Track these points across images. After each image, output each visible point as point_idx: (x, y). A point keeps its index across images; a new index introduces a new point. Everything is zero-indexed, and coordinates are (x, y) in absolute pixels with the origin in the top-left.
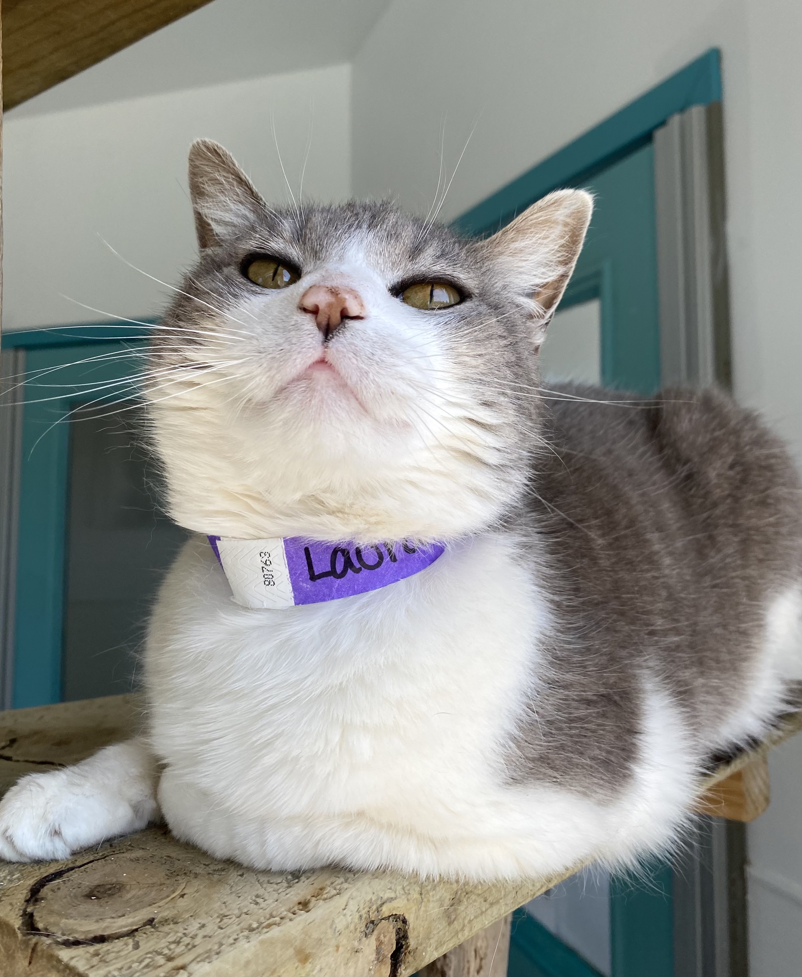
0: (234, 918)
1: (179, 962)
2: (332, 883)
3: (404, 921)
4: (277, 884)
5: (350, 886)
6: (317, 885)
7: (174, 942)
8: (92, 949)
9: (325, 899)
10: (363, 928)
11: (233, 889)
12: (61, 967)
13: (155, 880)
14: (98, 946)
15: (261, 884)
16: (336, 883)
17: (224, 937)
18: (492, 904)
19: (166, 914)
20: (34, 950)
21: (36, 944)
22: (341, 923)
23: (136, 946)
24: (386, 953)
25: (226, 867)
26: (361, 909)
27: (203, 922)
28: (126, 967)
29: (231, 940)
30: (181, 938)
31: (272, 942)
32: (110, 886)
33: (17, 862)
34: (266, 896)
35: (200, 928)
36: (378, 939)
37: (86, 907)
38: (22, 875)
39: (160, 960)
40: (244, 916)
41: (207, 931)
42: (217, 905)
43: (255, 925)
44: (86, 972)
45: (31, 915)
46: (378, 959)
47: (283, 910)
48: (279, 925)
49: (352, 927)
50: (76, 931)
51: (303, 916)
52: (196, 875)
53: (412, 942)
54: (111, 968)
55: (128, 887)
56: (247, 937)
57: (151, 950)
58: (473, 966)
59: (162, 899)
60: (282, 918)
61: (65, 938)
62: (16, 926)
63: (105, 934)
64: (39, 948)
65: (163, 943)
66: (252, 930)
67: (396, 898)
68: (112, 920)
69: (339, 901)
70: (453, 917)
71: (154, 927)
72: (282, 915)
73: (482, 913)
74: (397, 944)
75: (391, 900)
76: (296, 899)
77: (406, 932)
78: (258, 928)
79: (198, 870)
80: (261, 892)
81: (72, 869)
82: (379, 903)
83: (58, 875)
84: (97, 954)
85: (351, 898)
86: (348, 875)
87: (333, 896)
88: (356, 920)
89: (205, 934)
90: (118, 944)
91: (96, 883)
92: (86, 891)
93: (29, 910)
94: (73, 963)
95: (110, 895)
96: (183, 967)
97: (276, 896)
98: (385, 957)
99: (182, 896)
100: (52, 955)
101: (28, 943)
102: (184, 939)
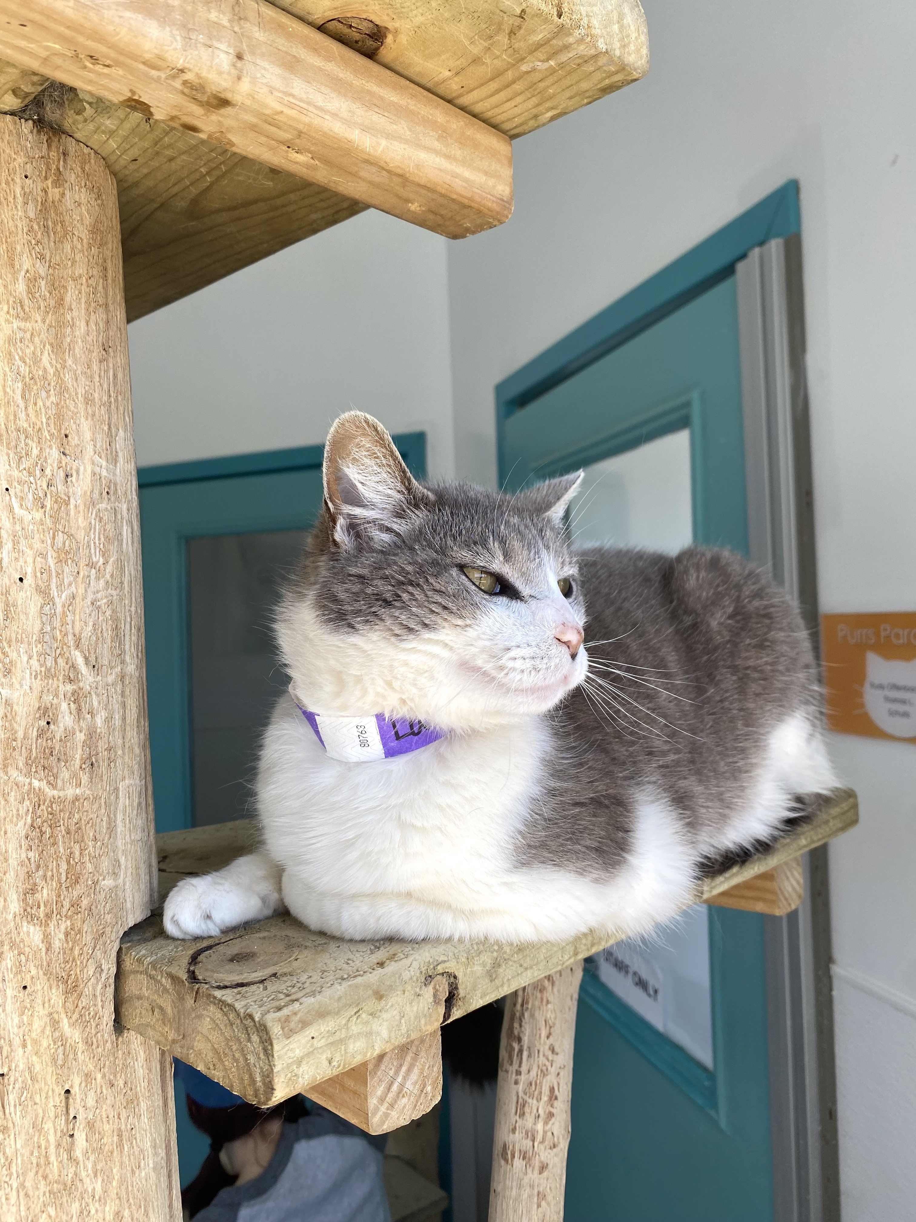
0: (332, 972)
1: (293, 997)
2: (402, 951)
3: (455, 977)
4: (363, 951)
5: (415, 952)
6: (391, 952)
7: (290, 986)
8: (236, 990)
9: (396, 961)
10: (423, 980)
11: (332, 955)
12: (217, 1002)
13: (277, 950)
14: (240, 989)
15: (352, 952)
16: (406, 950)
17: (324, 983)
18: (526, 969)
19: (285, 970)
20: (197, 993)
21: (198, 989)
22: (406, 976)
23: (265, 988)
24: (441, 998)
25: (328, 941)
26: (422, 966)
27: (310, 974)
28: (259, 1000)
29: (329, 985)
30: (295, 984)
31: (357, 986)
32: (245, 954)
34: (355, 959)
35: (308, 978)
36: (434, 988)
37: (229, 966)
38: (185, 947)
39: (282, 996)
40: (338, 971)
41: (313, 980)
42: (320, 965)
43: (346, 976)
44: (235, 1003)
45: (194, 972)
46: (435, 1002)
47: (366, 968)
48: (362, 976)
49: (415, 979)
50: (225, 980)
51: (379, 971)
52: (306, 947)
53: (462, 992)
54: (250, 1001)
55: (258, 955)
56: (340, 983)
57: (275, 991)
58: (544, 1033)
59: (282, 962)
60: (364, 972)
61: (218, 984)
62: (184, 979)
63: (245, 981)
64: (201, 991)
65: (283, 987)
66: (343, 979)
67: (448, 961)
68: (249, 974)
69: (407, 962)
70: (494, 976)
71: (277, 977)
72: (365, 970)
73: (518, 975)
74: (450, 993)
75: (445, 961)
76: (375, 961)
77: (457, 984)
78: (347, 978)
79: (307, 944)
80: (351, 957)
81: (219, 944)
82: (436, 964)
83: (209, 946)
84: (239, 993)
85: (415, 960)
86: (415, 945)
87: (402, 959)
88: (418, 975)
90: (253, 988)
91: (236, 952)
92: (230, 957)
93: (192, 969)
94: (224, 998)
95: (246, 960)
96: (295, 1000)
97: (361, 959)
98: (440, 1000)
99: (296, 960)
100: (210, 995)
101: (192, 989)
102: (297, 984)
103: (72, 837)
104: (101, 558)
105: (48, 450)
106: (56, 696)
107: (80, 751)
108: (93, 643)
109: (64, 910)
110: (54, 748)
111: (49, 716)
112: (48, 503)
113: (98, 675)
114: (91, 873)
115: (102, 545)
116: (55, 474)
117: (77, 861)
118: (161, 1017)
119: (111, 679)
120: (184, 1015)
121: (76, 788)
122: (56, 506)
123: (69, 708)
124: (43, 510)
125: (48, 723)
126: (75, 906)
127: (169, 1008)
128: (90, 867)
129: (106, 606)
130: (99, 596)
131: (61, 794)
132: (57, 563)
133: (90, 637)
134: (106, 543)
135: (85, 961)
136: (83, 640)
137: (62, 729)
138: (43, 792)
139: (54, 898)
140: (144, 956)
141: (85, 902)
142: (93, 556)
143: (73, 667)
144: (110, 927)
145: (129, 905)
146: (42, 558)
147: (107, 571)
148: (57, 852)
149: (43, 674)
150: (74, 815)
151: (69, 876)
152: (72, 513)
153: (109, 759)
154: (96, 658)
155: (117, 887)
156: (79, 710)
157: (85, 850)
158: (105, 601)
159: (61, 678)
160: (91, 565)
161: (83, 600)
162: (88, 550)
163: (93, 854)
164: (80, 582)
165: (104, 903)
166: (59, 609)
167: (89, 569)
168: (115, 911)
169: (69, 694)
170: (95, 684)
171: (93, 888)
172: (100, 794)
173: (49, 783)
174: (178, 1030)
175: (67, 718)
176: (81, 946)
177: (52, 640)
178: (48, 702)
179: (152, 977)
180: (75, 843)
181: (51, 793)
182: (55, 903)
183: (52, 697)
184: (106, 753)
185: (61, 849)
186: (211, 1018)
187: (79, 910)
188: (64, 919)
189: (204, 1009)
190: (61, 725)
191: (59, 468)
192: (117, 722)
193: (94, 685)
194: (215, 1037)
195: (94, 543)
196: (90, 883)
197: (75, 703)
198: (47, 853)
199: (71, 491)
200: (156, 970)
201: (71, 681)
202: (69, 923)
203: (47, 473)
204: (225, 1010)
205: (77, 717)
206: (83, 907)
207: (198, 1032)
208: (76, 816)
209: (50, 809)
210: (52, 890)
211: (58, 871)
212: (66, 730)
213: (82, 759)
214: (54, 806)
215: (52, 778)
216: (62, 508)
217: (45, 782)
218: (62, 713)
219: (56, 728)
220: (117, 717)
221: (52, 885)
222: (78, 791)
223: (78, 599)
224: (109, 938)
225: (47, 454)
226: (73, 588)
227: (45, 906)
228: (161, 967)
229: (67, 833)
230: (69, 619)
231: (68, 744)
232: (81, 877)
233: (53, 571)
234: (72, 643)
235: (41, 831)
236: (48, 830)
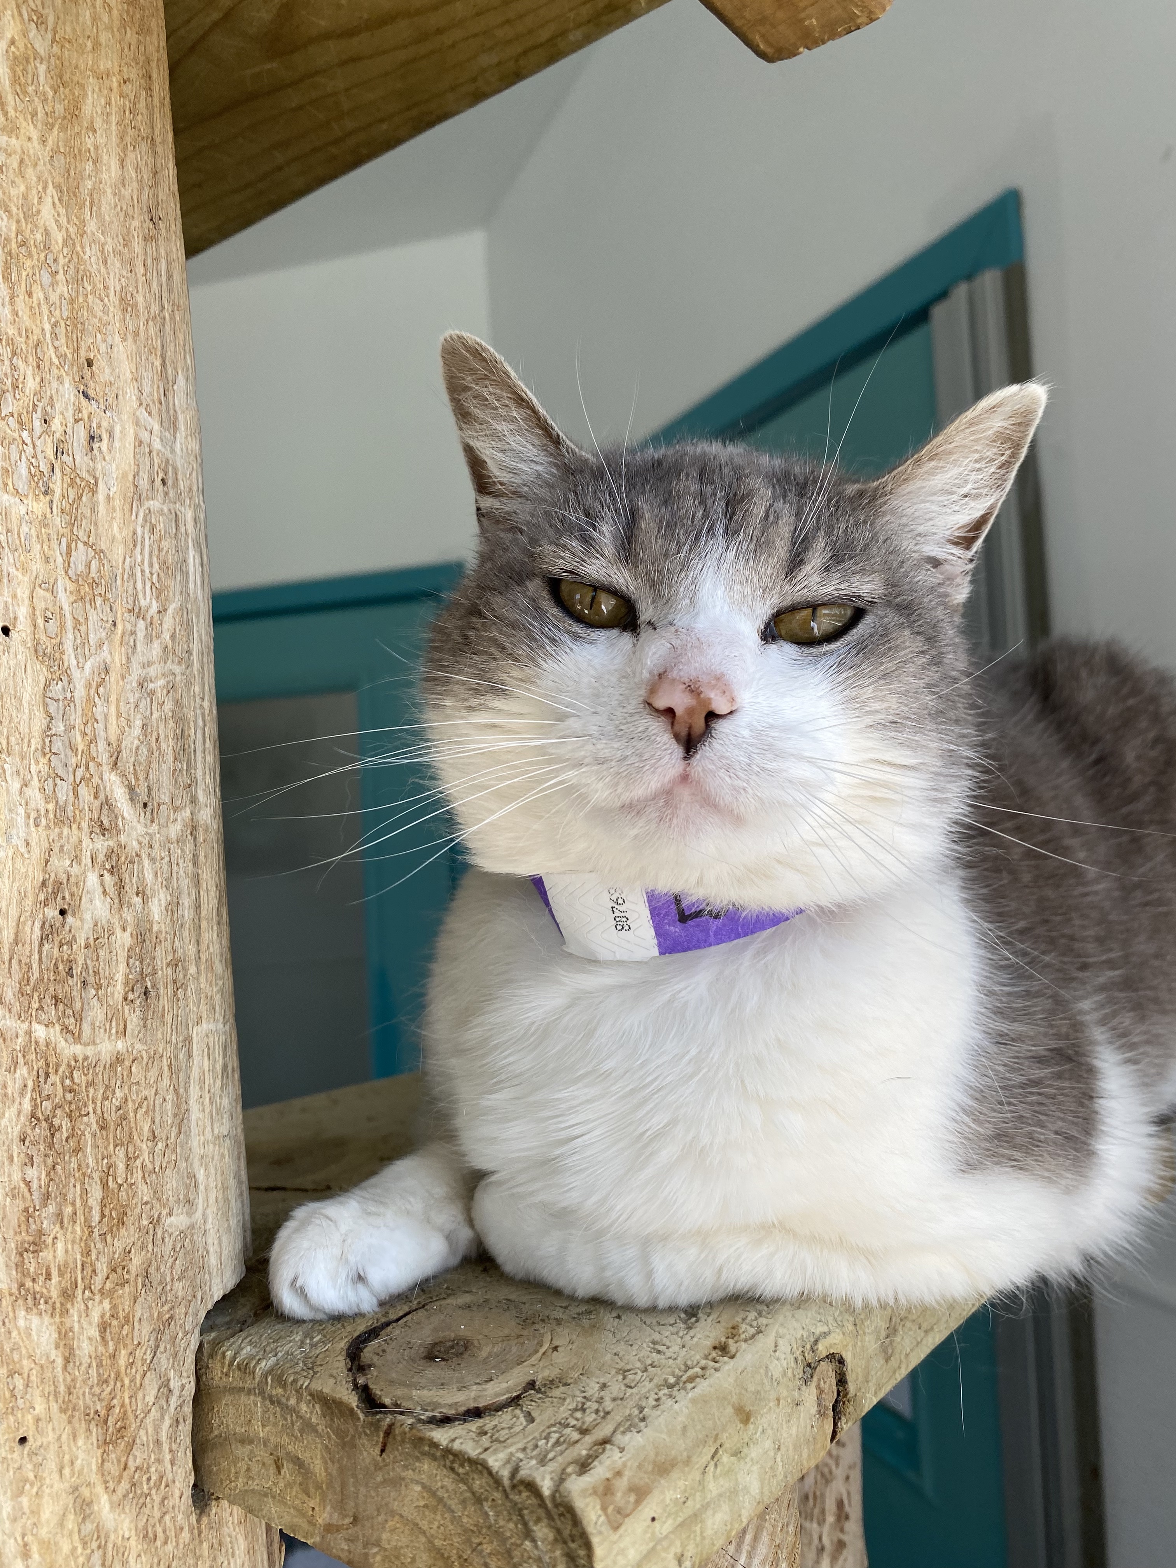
0: (640, 1373)
1: (597, 1435)
2: (744, 1320)
3: (843, 1362)
4: (671, 1325)
5: (770, 1321)
6: (730, 1324)
7: (576, 1410)
8: (472, 1426)
9: (746, 1340)
10: (801, 1374)
11: (618, 1336)
12: (440, 1453)
13: (506, 1332)
14: (479, 1422)
15: (651, 1327)
16: (749, 1318)
17: (640, 1399)
19: (546, 1374)
20: (388, 1433)
21: (390, 1425)
22: (776, 1369)
23: (530, 1419)
24: (828, 1404)
26: (793, 1349)
27: (602, 1380)
28: (530, 1446)
29: (652, 1401)
30: (584, 1404)
31: (704, 1400)
32: (450, 1343)
33: (311, 1321)
34: (667, 1342)
35: (602, 1389)
36: (818, 1386)
37: (432, 1372)
38: (325, 1336)
39: (572, 1434)
40: (650, 1369)
41: (614, 1391)
42: (607, 1359)
43: (672, 1380)
44: (482, 1456)
45: (367, 1389)
46: (820, 1412)
47: (699, 1359)
48: (704, 1378)
49: (790, 1374)
50: (440, 1404)
51: (728, 1365)
52: (557, 1322)
53: (851, 1386)
54: (513, 1449)
55: (476, 1343)
56: (670, 1396)
57: (552, 1422)
59: (530, 1356)
60: (703, 1369)
61: (430, 1414)
62: (353, 1404)
63: (481, 1404)
64: (397, 1430)
65: (563, 1412)
66: (671, 1387)
67: (830, 1333)
68: (479, 1387)
69: (765, 1342)
70: (890, 1352)
71: (539, 1391)
72: (702, 1365)
74: (837, 1390)
75: (825, 1335)
76: (708, 1343)
77: (844, 1375)
78: (677, 1383)
79: (555, 1316)
80: (656, 1337)
81: (388, 1324)
82: (815, 1340)
83: (373, 1333)
84: (482, 1432)
85: (779, 1336)
86: (759, 1307)
87: (753, 1337)
88: (793, 1365)
89: (614, 1395)
90: (505, 1417)
91: (429, 1340)
92: (423, 1351)
93: (359, 1382)
94: (456, 1446)
95: (459, 1355)
96: (605, 1442)
97: (679, 1340)
98: (826, 1408)
99: (555, 1348)
100: (421, 1440)
101: (376, 1426)
102: (588, 1404)
103: (111, 1136)
104: (154, 602)
105: (55, 384)
106: (77, 859)
107: (122, 967)
108: (142, 759)
109: (98, 1280)
110: (75, 960)
111: (64, 898)
112: (57, 487)
113: (153, 821)
114: (146, 1203)
115: (155, 577)
116: (69, 431)
117: (120, 1182)
118: (299, 1479)
119: (175, 830)
120: (354, 1476)
121: (118, 1038)
122: (72, 493)
123: (102, 884)
124: (48, 498)
125: (63, 912)
126: (119, 1270)
127: (318, 1462)
128: (144, 1192)
129: (165, 692)
130: (152, 671)
131: (90, 1051)
132: (75, 601)
133: (138, 748)
134: (162, 574)
135: (138, 1377)
136: (124, 754)
137: (89, 925)
138: (55, 1049)
139: (79, 1256)
140: (251, 1357)
141: (136, 1262)
142: (141, 595)
143: (108, 804)
144: (182, 1306)
145: (213, 1260)
146: (47, 590)
147: (165, 626)
148: (84, 1166)
149: (52, 816)
150: (114, 1092)
151: (107, 1212)
152: (102, 508)
153: (175, 982)
154: (149, 789)
155: (192, 1226)
156: (120, 886)
157: (136, 1158)
158: (161, 682)
159: (85, 825)
160: (136, 612)
161: (123, 677)
162: (131, 583)
163: (150, 1166)
164: (117, 643)
165: (171, 1260)
166: (80, 692)
167: (133, 619)
168: (190, 1273)
169: (101, 857)
170: (148, 838)
171: (151, 1232)
172: (161, 1050)
173: (66, 1029)
174: (340, 1506)
175: (98, 903)
176: (130, 1348)
177: (68, 751)
178: (61, 870)
179: (274, 1401)
180: (115, 1146)
181: (68, 1049)
182: (79, 1267)
183: (68, 862)
184: (169, 970)
185: (91, 1161)
186: (424, 1486)
187: (126, 1277)
188: (97, 1298)
189: (406, 1467)
190: (87, 916)
191: (77, 421)
192: (187, 913)
193: (145, 841)
194: (433, 1523)
195: (142, 571)
196: (145, 1222)
197: (112, 873)
198: (64, 1169)
199: (99, 466)
200: (284, 1386)
201: (104, 831)
202: (106, 1305)
203: (53, 428)
204: (461, 1470)
205: (117, 901)
206: (133, 1271)
207: (392, 1513)
208: (119, 1094)
209: (68, 1082)
210: (73, 1242)
211: (85, 1203)
212: (96, 925)
213: (126, 984)
214: (76, 1074)
215: (72, 1020)
216: (84, 499)
217: (58, 1028)
218: (88, 892)
219: (79, 923)
220: (186, 904)
221: (74, 1232)
222: (120, 1045)
223: (113, 677)
224: (181, 1326)
225: (54, 392)
226: (105, 653)
227: (61, 1274)
228: (295, 1381)
229: (102, 1128)
230: (99, 711)
231: (102, 953)
232: (129, 1213)
233: (68, 616)
234: (104, 758)
235: (51, 1126)
236: (66, 1124)
